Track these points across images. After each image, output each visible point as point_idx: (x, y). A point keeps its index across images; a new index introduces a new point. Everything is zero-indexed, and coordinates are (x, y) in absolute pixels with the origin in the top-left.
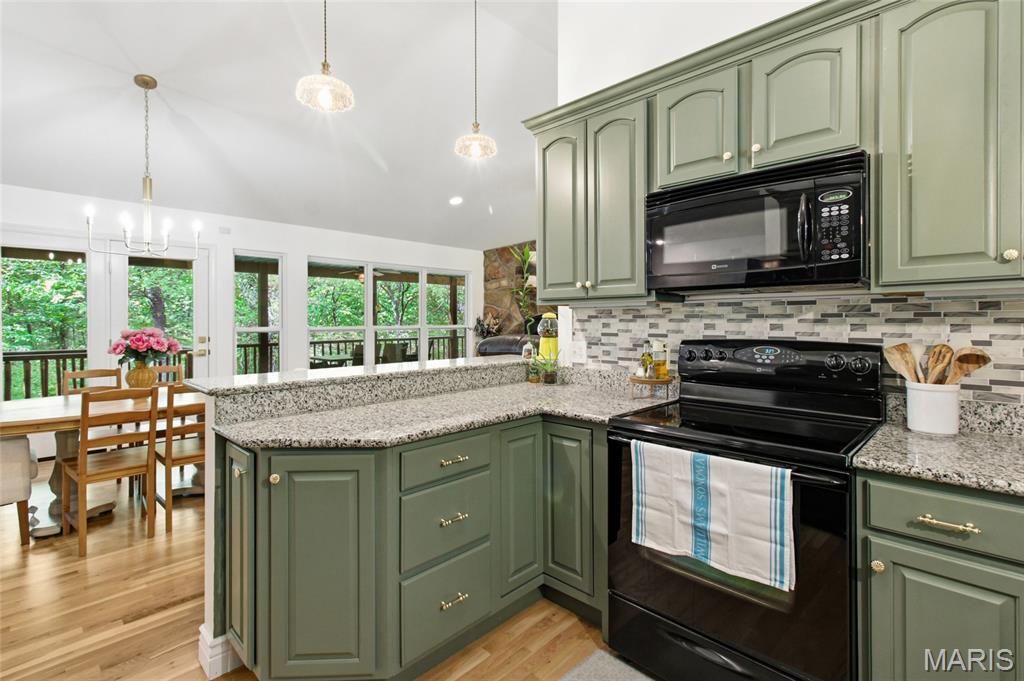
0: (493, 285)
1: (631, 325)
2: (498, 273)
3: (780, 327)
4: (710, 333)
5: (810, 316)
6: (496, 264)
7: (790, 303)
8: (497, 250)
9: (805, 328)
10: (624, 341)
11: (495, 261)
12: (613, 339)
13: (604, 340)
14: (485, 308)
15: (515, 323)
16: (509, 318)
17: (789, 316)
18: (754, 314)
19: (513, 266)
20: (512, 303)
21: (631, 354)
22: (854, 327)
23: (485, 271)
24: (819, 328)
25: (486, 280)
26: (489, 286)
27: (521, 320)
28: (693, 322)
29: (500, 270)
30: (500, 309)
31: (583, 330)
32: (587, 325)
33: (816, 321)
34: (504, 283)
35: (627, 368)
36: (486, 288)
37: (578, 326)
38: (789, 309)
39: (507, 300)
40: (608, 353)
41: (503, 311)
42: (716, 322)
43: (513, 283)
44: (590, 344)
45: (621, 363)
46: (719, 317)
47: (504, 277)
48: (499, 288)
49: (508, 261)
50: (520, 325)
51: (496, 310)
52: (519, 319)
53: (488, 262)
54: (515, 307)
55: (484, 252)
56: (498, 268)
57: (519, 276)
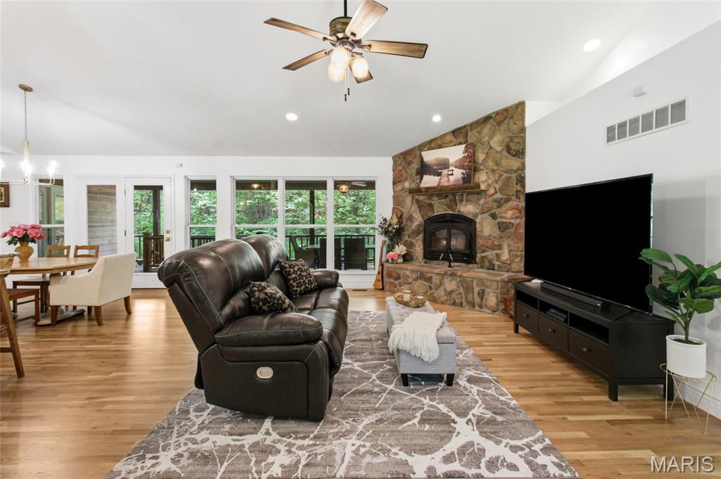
0: (399, 187)
2: (402, 175)
6: (401, 167)
8: (401, 154)
11: (401, 164)
14: (393, 209)
15: (416, 223)
16: (411, 218)
19: (416, 166)
20: (413, 204)
23: (394, 175)
25: (394, 183)
26: (397, 188)
27: (421, 220)
29: (404, 172)
30: (403, 210)
34: (407, 184)
36: (394, 191)
43: (414, 184)
47: (407, 179)
48: (404, 190)
49: (409, 164)
50: (419, 225)
51: (401, 211)
52: (418, 219)
53: (395, 167)
54: (415, 208)
55: (393, 158)
56: (401, 170)
57: (418, 177)
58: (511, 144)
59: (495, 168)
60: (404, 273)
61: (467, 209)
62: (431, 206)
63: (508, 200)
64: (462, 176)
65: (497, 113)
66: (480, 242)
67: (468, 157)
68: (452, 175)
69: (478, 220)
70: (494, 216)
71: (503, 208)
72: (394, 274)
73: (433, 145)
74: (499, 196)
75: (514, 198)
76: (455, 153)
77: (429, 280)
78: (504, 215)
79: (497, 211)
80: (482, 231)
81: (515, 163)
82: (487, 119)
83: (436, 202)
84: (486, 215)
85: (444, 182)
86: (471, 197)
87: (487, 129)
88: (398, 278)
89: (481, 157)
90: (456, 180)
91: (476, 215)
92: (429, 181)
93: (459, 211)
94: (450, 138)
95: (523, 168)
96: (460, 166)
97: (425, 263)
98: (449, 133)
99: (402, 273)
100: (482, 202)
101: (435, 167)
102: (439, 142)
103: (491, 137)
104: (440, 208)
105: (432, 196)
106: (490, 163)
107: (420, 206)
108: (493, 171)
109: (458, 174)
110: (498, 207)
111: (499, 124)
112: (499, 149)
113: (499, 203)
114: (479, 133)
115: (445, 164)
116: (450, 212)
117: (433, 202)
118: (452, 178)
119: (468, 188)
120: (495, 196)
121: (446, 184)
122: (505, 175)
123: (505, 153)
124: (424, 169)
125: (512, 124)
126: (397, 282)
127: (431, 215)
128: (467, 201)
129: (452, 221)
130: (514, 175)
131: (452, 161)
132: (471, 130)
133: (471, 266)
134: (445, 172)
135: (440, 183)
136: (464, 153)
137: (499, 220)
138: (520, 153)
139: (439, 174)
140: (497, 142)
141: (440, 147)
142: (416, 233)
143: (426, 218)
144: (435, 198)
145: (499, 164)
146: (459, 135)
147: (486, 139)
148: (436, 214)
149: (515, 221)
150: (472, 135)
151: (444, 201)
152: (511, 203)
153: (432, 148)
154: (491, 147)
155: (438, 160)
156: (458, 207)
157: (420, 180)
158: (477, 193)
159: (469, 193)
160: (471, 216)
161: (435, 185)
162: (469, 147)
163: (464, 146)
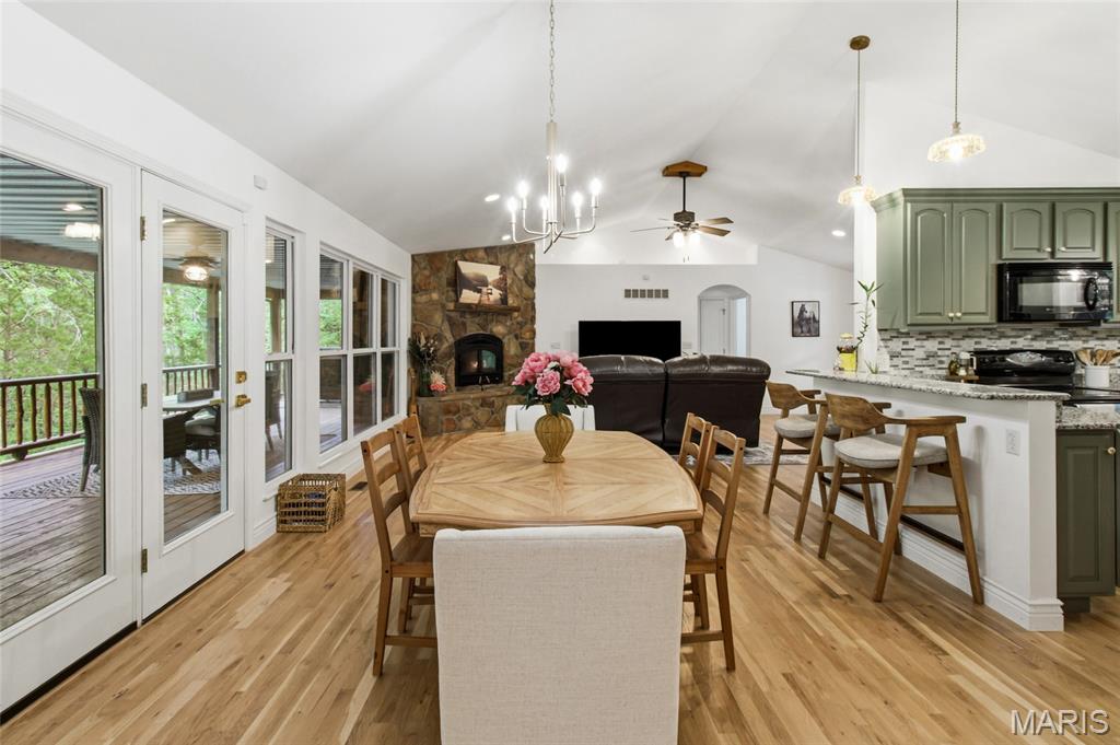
0: (423, 298)
1: (925, 343)
2: (429, 283)
3: (1015, 343)
4: (978, 346)
5: (1029, 337)
6: (427, 273)
7: (1021, 330)
8: (427, 255)
9: (1026, 343)
10: (920, 353)
11: (425, 268)
12: (911, 353)
13: (904, 353)
14: (413, 326)
15: (446, 345)
16: (439, 337)
17: (1020, 337)
18: (1002, 336)
19: (446, 274)
20: (443, 321)
21: (924, 362)
22: (1048, 342)
23: (414, 280)
24: (1034, 343)
25: (414, 291)
26: (418, 299)
27: (451, 340)
28: (967, 340)
29: (432, 278)
30: (429, 328)
31: (886, 347)
32: (889, 343)
33: (1032, 339)
34: (435, 296)
35: (921, 372)
36: (414, 301)
37: (882, 343)
38: (1021, 333)
39: (438, 318)
40: (907, 363)
41: (434, 331)
42: (982, 340)
43: (444, 297)
44: (892, 357)
45: (917, 369)
46: (984, 337)
47: (434, 288)
48: (431, 302)
49: (439, 270)
50: (450, 347)
51: (427, 329)
52: (449, 339)
53: (417, 269)
54: (446, 327)
55: (413, 256)
56: (429, 277)
57: (450, 289)
58: (529, 276)
59: (518, 293)
60: (464, 404)
61: (498, 330)
62: (464, 324)
63: (526, 323)
65: (519, 245)
66: (507, 361)
69: (505, 341)
70: (516, 337)
71: (523, 330)
72: (453, 409)
74: (520, 319)
75: (530, 322)
76: (492, 273)
77: (492, 405)
78: (522, 336)
79: (519, 332)
80: (509, 351)
81: (526, 289)
82: (513, 247)
83: (468, 319)
84: (511, 336)
85: (485, 300)
86: (500, 318)
87: (513, 257)
88: (459, 411)
89: (509, 281)
90: (496, 301)
91: (504, 336)
92: (468, 296)
93: (491, 331)
94: (481, 254)
95: (534, 298)
97: (458, 390)
98: (481, 248)
99: (461, 403)
100: (509, 323)
101: (475, 282)
102: (471, 255)
103: (516, 265)
104: (473, 329)
105: (464, 312)
107: (452, 324)
108: (517, 296)
109: (496, 294)
110: (520, 329)
111: (520, 255)
112: (521, 277)
113: (521, 326)
114: (508, 258)
115: (483, 282)
116: (482, 332)
117: (466, 320)
118: (491, 298)
119: (502, 311)
120: (518, 319)
121: (487, 303)
122: (525, 302)
123: (524, 282)
124: (458, 282)
125: (528, 258)
126: (454, 418)
127: (464, 335)
128: (497, 321)
129: (483, 342)
130: (530, 302)
131: (490, 280)
132: (501, 253)
133: (500, 385)
134: (484, 290)
135: (480, 301)
137: (520, 340)
138: (532, 285)
139: (479, 291)
140: (519, 270)
141: (472, 261)
142: (447, 356)
143: (458, 338)
144: (468, 316)
145: (521, 290)
146: (491, 254)
147: (512, 266)
148: (469, 334)
149: (531, 342)
150: (503, 258)
151: (477, 320)
152: (529, 326)
153: (466, 260)
154: (515, 274)
155: (477, 275)
156: (490, 327)
157: (458, 294)
158: (506, 315)
159: (499, 314)
160: (500, 337)
161: (476, 302)
162: (503, 269)
163: (499, 267)
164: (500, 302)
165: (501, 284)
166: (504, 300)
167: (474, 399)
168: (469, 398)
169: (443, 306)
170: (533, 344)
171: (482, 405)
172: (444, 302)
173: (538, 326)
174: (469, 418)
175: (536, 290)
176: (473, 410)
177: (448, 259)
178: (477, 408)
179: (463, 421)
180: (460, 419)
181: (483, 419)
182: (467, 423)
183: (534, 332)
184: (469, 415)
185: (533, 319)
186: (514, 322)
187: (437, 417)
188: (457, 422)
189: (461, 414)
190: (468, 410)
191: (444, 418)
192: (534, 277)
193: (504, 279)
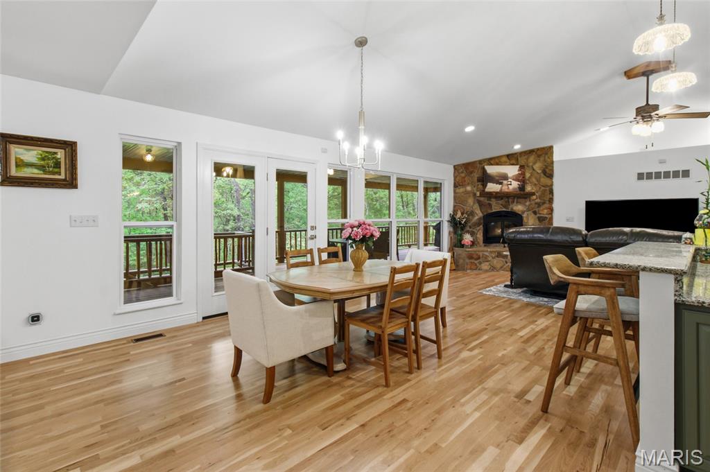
0: (461, 190)
2: (465, 181)
6: (463, 175)
8: (464, 164)
11: (462, 172)
14: (455, 206)
15: (476, 218)
16: (472, 214)
19: (476, 175)
20: (474, 203)
23: (455, 180)
25: (455, 186)
26: (458, 190)
27: (481, 215)
29: (466, 179)
30: (465, 207)
34: (469, 188)
36: (455, 192)
39: (471, 201)
41: (467, 209)
43: (475, 189)
47: (468, 184)
48: (466, 192)
49: (471, 172)
50: (480, 219)
51: (462, 208)
52: (479, 214)
53: (457, 173)
54: (477, 206)
55: (454, 166)
56: (464, 178)
57: (479, 183)
58: (547, 170)
59: (536, 183)
60: (483, 254)
61: (518, 208)
62: (490, 205)
63: (544, 203)
64: (518, 186)
65: (538, 149)
67: (521, 174)
68: (511, 184)
69: (524, 215)
70: (535, 213)
71: (541, 208)
72: (475, 256)
73: (492, 162)
74: (538, 200)
75: (547, 202)
76: (512, 171)
77: (505, 257)
78: (541, 212)
79: (537, 210)
80: (527, 223)
81: (544, 180)
82: (531, 152)
83: (493, 202)
84: (530, 212)
85: (505, 189)
86: (520, 200)
87: (532, 159)
88: (479, 258)
89: (528, 175)
90: (514, 189)
91: (523, 212)
92: (492, 187)
93: (512, 209)
94: (505, 159)
95: (552, 185)
96: (516, 179)
97: (485, 246)
98: (504, 155)
99: (481, 254)
100: (528, 203)
101: (497, 178)
102: (497, 160)
103: (535, 163)
104: (496, 207)
105: (490, 198)
106: (534, 180)
107: (481, 204)
108: (535, 185)
109: (515, 185)
110: (538, 207)
111: (539, 156)
112: (539, 172)
113: (539, 205)
114: (527, 160)
115: (505, 177)
116: (504, 210)
117: (491, 202)
118: (511, 187)
119: (521, 195)
120: (536, 201)
121: (507, 190)
122: (543, 188)
123: (542, 175)
124: (485, 179)
125: (546, 157)
126: (476, 262)
127: (490, 211)
128: (517, 202)
129: (505, 216)
130: (548, 189)
131: (510, 175)
132: (520, 157)
134: (505, 182)
135: (501, 189)
136: (519, 170)
137: (538, 215)
138: (551, 176)
139: (501, 183)
140: (538, 167)
141: (497, 164)
142: (477, 224)
143: (485, 214)
144: (493, 200)
145: (538, 181)
146: (512, 158)
147: (531, 164)
148: (494, 211)
149: (548, 216)
150: (522, 161)
151: (500, 202)
152: (547, 205)
153: (492, 165)
154: (534, 170)
155: (499, 173)
156: (511, 206)
157: (485, 186)
158: (526, 198)
159: (518, 198)
160: (520, 213)
161: (498, 191)
162: (522, 167)
163: (518, 166)
164: (518, 190)
165: (521, 178)
166: (522, 188)
167: (491, 252)
168: (487, 251)
169: (475, 194)
170: (551, 219)
171: (497, 256)
172: (475, 191)
173: (555, 205)
174: (487, 263)
175: (555, 180)
176: (490, 259)
177: (478, 165)
178: (493, 258)
179: (482, 265)
180: (480, 263)
181: (498, 266)
182: (485, 266)
183: (551, 210)
184: (487, 261)
185: (551, 200)
186: (533, 202)
187: (464, 260)
188: (478, 265)
189: (481, 260)
190: (486, 258)
191: (468, 261)
192: (552, 170)
193: (523, 174)
